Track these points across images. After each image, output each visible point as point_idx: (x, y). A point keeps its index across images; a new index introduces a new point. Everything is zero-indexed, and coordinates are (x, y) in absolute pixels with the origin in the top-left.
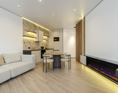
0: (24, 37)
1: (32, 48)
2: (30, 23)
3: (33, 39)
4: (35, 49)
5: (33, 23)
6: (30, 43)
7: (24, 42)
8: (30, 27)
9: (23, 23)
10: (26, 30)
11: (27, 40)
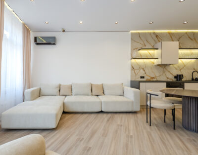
0: (133, 61)
1: (149, 78)
2: (145, 33)
3: (152, 60)
4: (155, 80)
5: (152, 31)
6: (143, 69)
7: (133, 68)
8: (145, 42)
9: (131, 39)
10: (137, 49)
11: (138, 64)
